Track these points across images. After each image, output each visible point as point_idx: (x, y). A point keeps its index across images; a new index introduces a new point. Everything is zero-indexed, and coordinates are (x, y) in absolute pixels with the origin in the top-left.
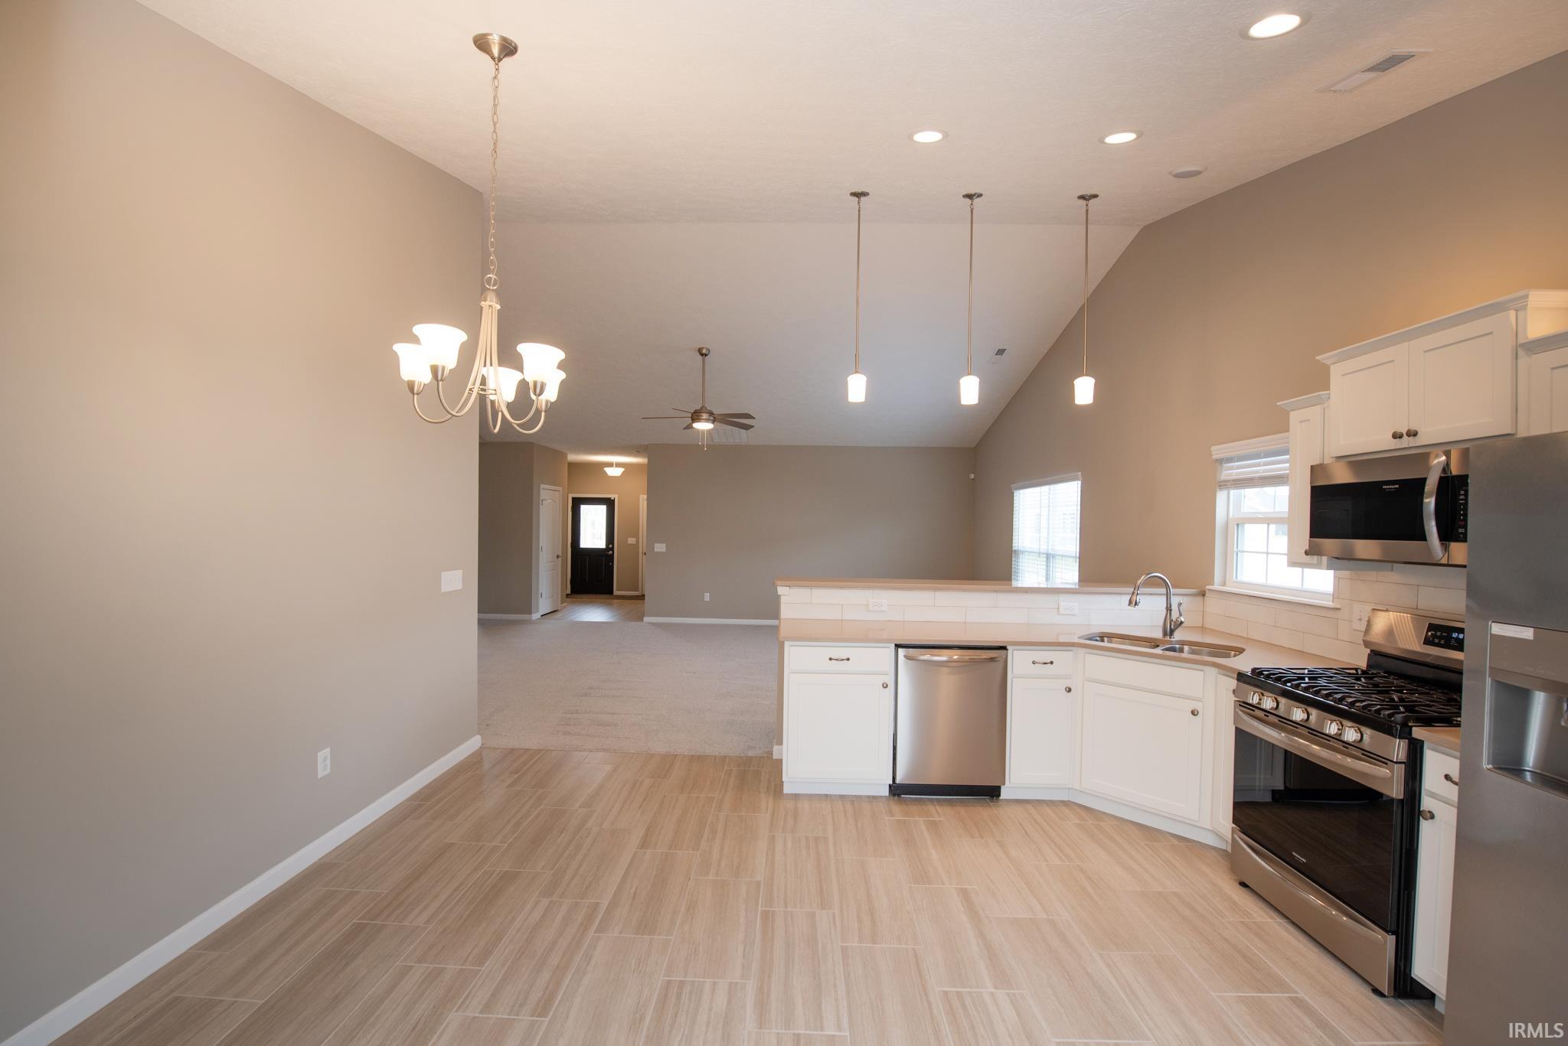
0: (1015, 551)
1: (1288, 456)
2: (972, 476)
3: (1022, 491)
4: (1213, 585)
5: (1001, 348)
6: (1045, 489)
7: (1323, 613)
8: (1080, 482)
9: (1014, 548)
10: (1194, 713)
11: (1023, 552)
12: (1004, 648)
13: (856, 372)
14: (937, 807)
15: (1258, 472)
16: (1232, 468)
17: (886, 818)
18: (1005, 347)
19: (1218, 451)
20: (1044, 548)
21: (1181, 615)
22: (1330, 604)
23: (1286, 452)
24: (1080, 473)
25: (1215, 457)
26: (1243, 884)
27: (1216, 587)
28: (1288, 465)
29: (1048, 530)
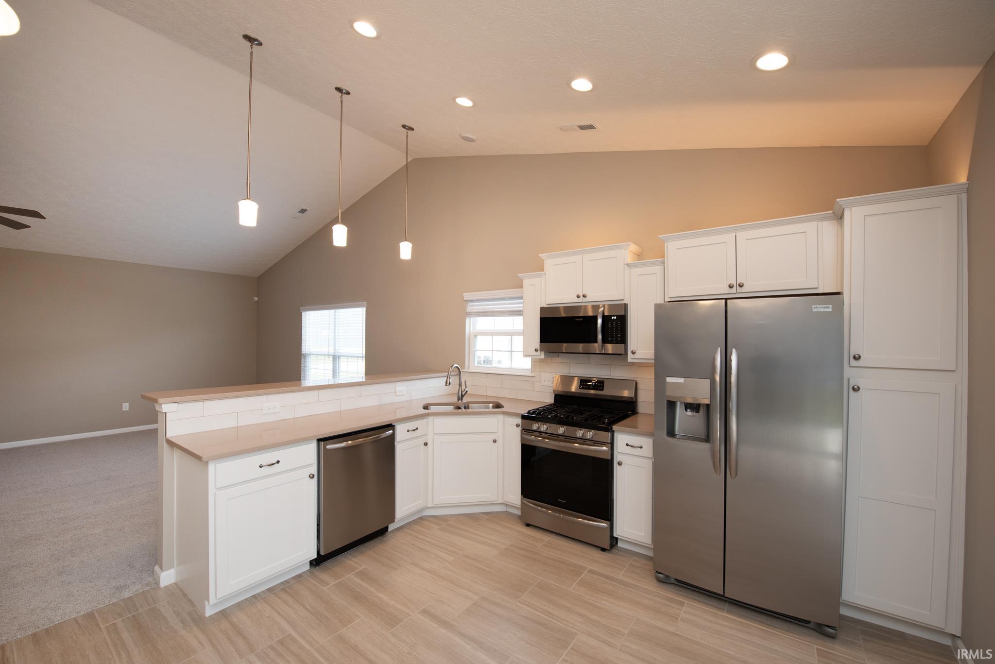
0: (303, 354)
1: (522, 301)
2: (256, 299)
3: (308, 313)
4: (465, 369)
5: (304, 208)
6: (332, 311)
7: (526, 379)
8: (365, 309)
9: (302, 353)
10: (495, 441)
11: (310, 355)
12: (390, 426)
13: (247, 198)
14: (353, 559)
15: (489, 308)
16: (474, 306)
17: (324, 588)
18: (307, 208)
19: (467, 296)
20: (332, 351)
21: (466, 387)
22: (530, 374)
23: (521, 298)
24: (365, 303)
25: (465, 299)
26: (528, 525)
27: (466, 370)
28: (522, 305)
29: (335, 339)
